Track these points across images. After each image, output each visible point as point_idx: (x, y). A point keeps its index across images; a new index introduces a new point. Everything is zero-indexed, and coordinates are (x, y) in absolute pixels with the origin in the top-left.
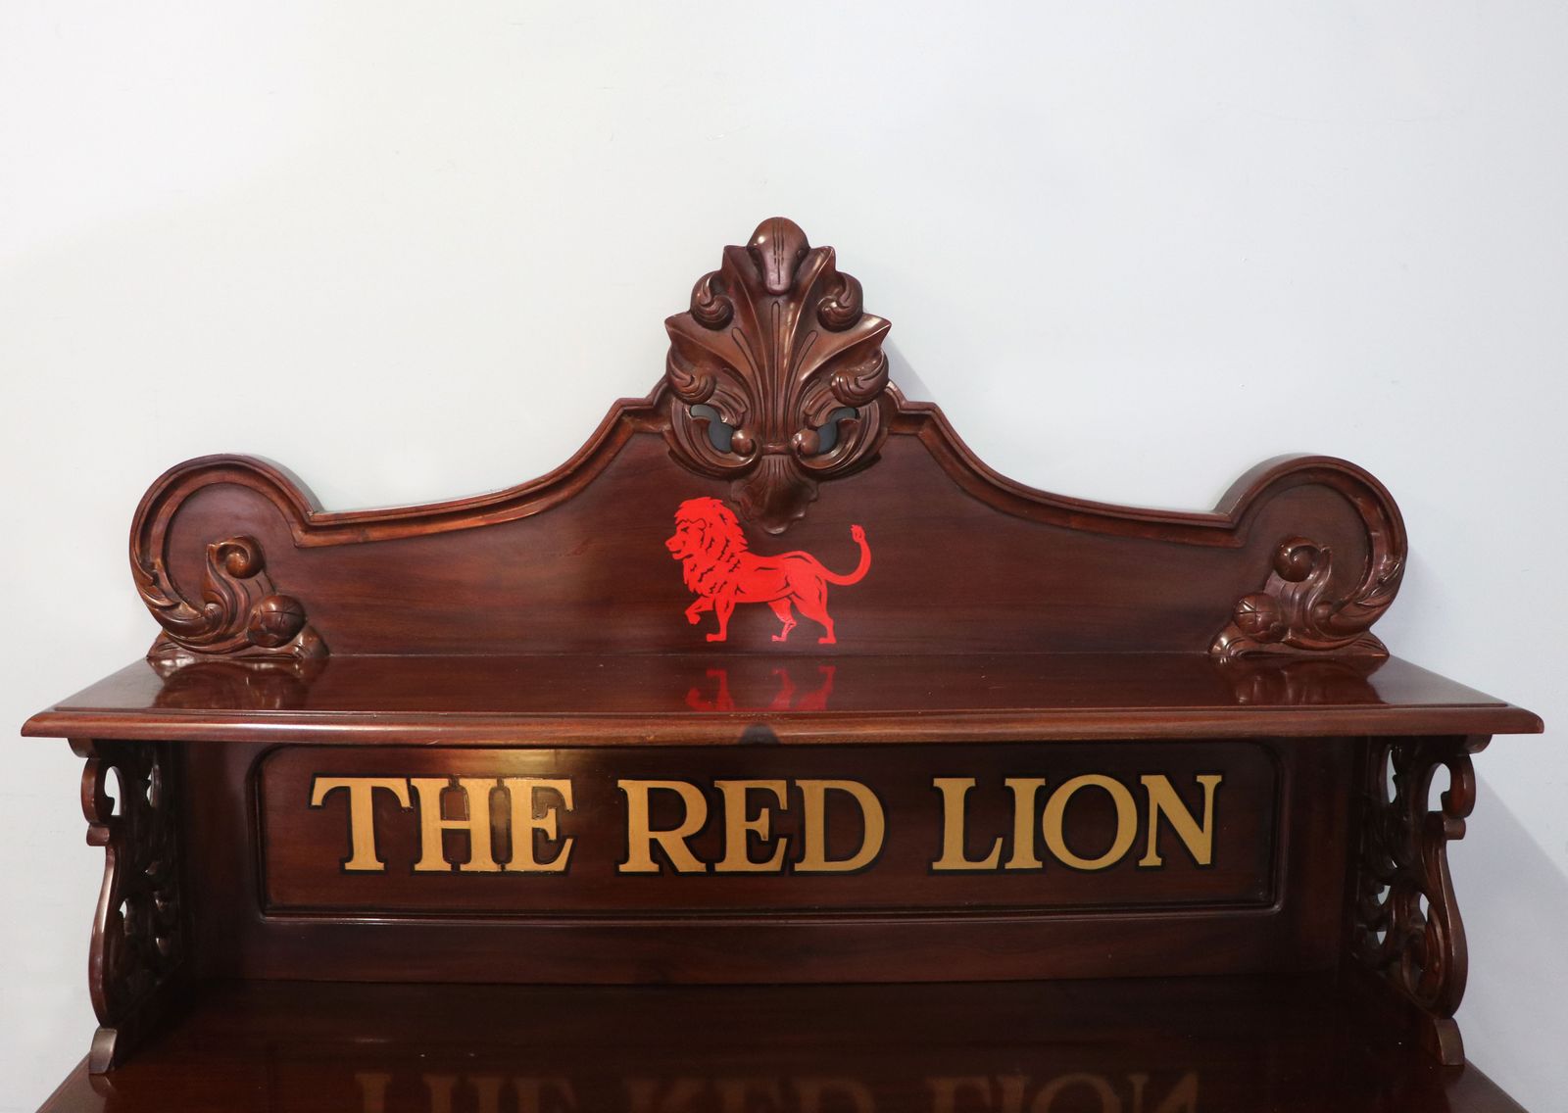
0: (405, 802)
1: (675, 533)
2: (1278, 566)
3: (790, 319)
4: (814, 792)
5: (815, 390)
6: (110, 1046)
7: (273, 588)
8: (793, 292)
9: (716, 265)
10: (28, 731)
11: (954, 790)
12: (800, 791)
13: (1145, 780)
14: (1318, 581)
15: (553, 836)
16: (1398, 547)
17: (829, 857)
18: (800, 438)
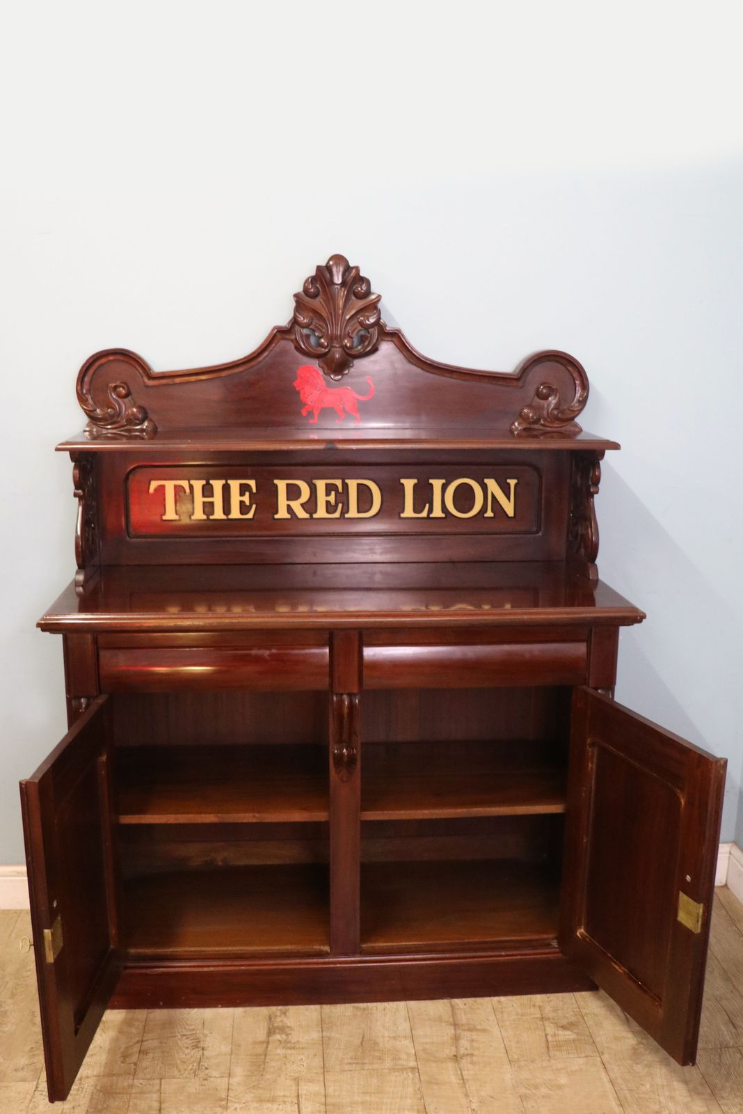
0: (188, 491)
1: (297, 379)
2: (539, 395)
3: (342, 294)
4: (353, 484)
5: (352, 323)
6: (81, 578)
7: (135, 404)
8: (343, 284)
9: (313, 273)
10: (57, 450)
11: (409, 484)
12: (347, 484)
13: (486, 481)
14: (553, 401)
15: (248, 503)
16: (585, 386)
17: (359, 511)
18: (346, 341)
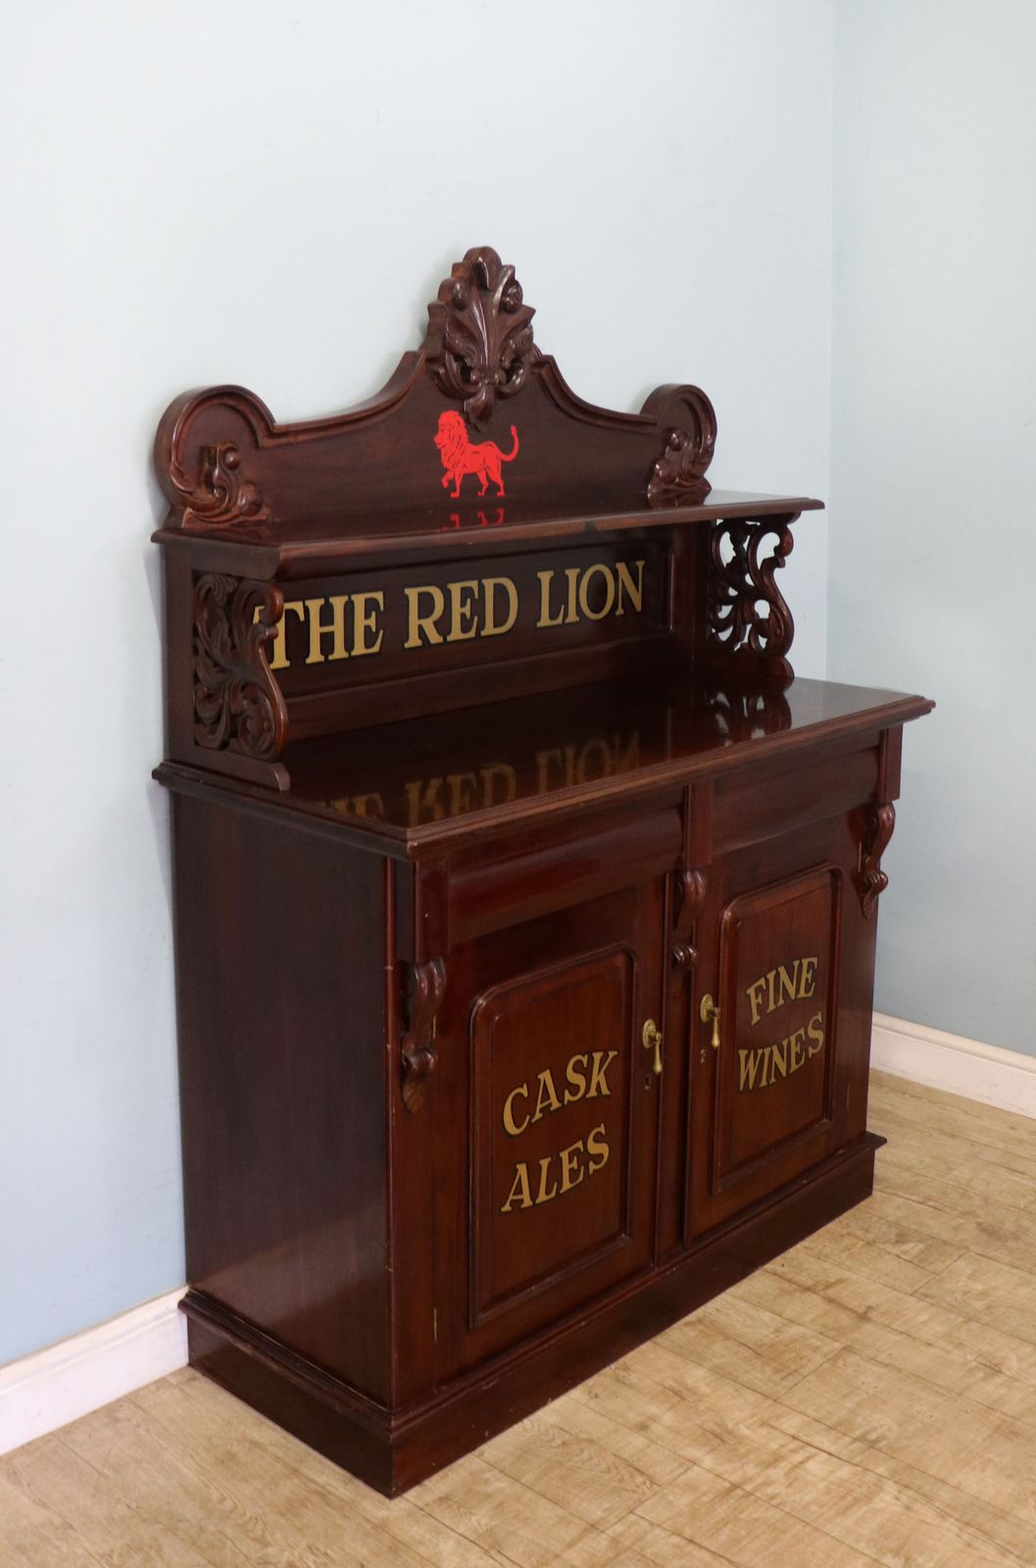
0: (302, 618)
1: (438, 432)
2: (671, 445)
4: (489, 584)
5: (503, 347)
11: (545, 577)
12: (483, 586)
13: (617, 566)
14: (686, 450)
15: (374, 630)
18: (498, 375)
